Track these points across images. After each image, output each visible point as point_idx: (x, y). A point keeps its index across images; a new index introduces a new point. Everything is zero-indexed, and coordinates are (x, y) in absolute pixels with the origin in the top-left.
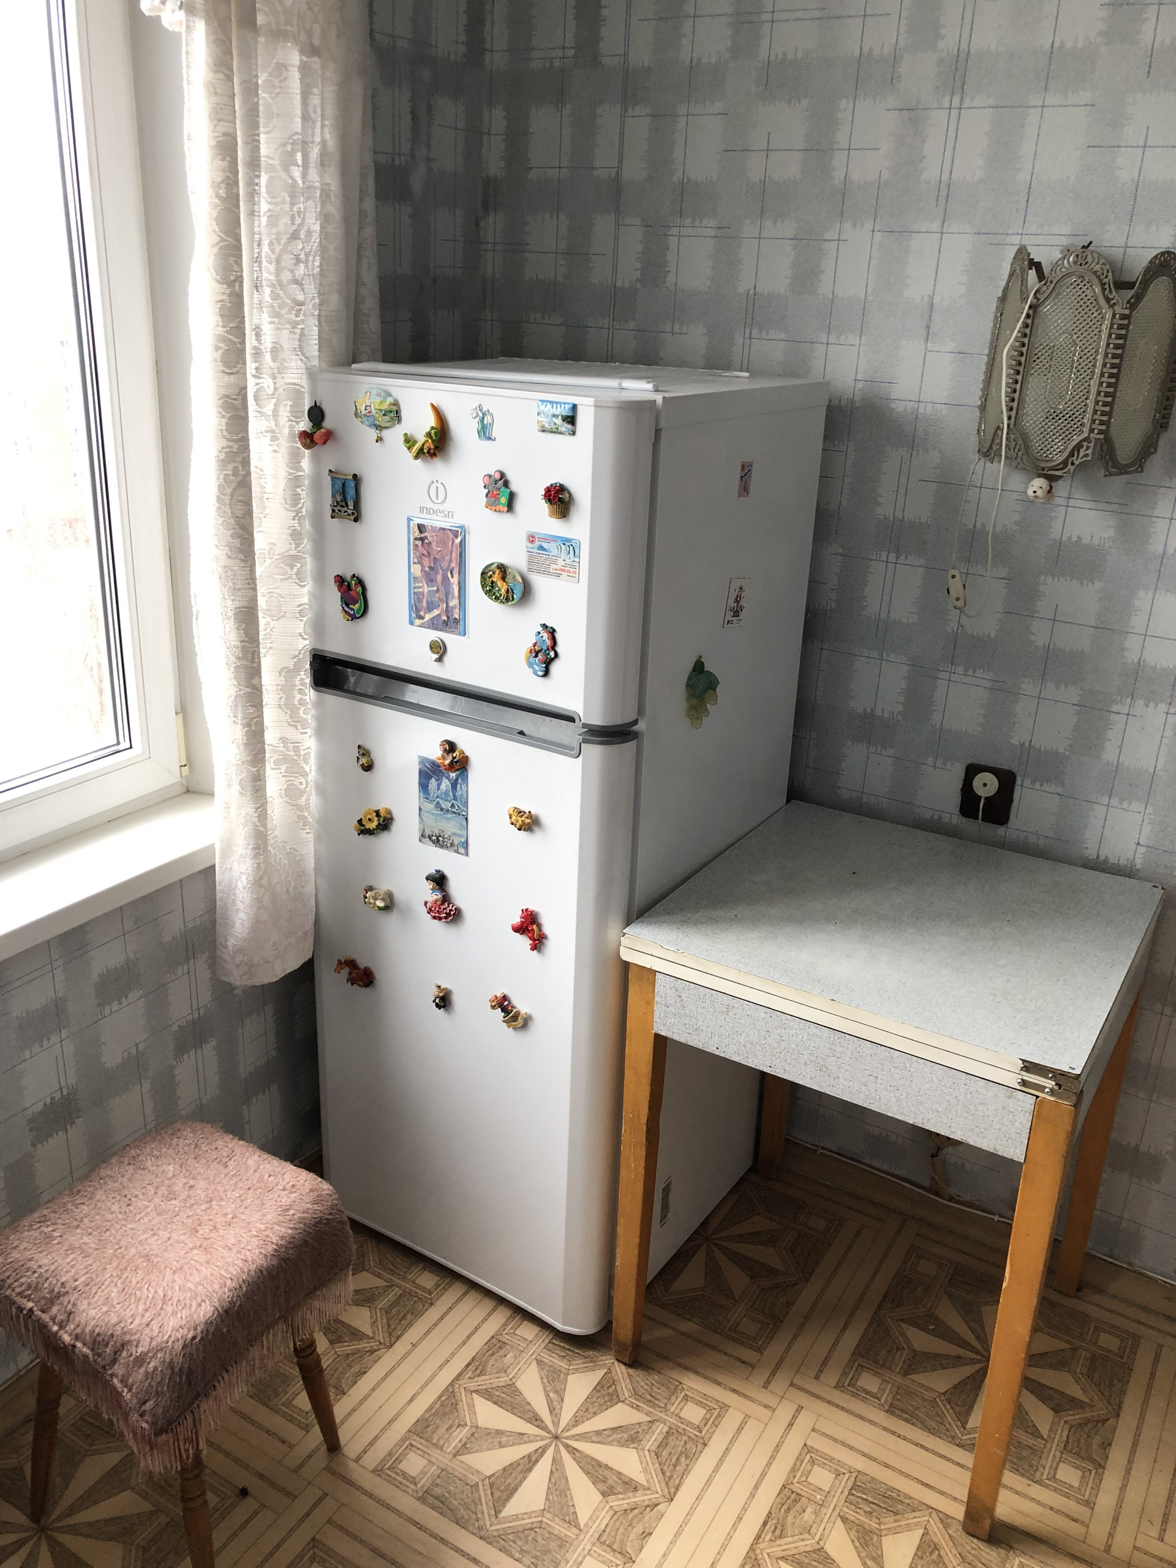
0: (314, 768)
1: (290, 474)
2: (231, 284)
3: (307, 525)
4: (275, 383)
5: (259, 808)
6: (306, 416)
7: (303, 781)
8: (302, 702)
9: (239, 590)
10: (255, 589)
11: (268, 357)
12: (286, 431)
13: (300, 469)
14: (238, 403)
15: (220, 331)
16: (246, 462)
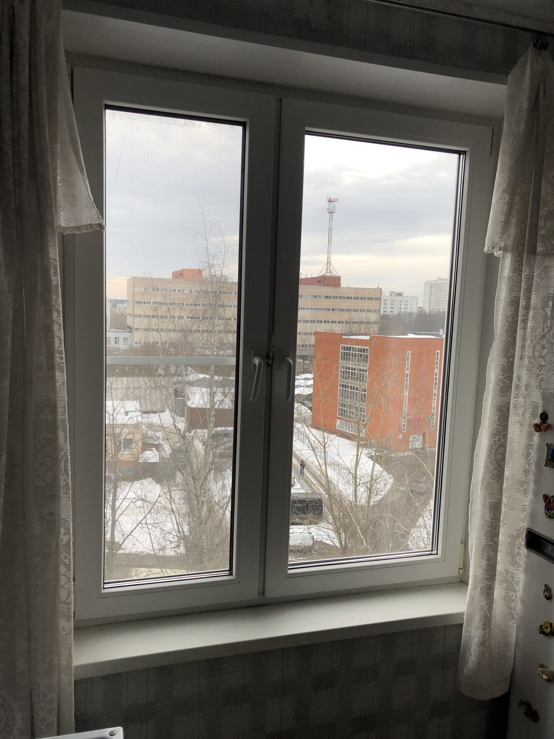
0: (521, 589)
1: (527, 443)
2: (508, 358)
3: (533, 467)
4: (525, 401)
5: (489, 604)
6: (539, 417)
7: (514, 595)
8: (519, 554)
9: (494, 494)
10: (501, 495)
11: (523, 389)
12: (528, 423)
13: (533, 441)
14: (504, 409)
15: (501, 377)
16: (505, 436)
